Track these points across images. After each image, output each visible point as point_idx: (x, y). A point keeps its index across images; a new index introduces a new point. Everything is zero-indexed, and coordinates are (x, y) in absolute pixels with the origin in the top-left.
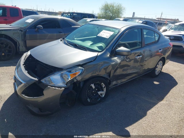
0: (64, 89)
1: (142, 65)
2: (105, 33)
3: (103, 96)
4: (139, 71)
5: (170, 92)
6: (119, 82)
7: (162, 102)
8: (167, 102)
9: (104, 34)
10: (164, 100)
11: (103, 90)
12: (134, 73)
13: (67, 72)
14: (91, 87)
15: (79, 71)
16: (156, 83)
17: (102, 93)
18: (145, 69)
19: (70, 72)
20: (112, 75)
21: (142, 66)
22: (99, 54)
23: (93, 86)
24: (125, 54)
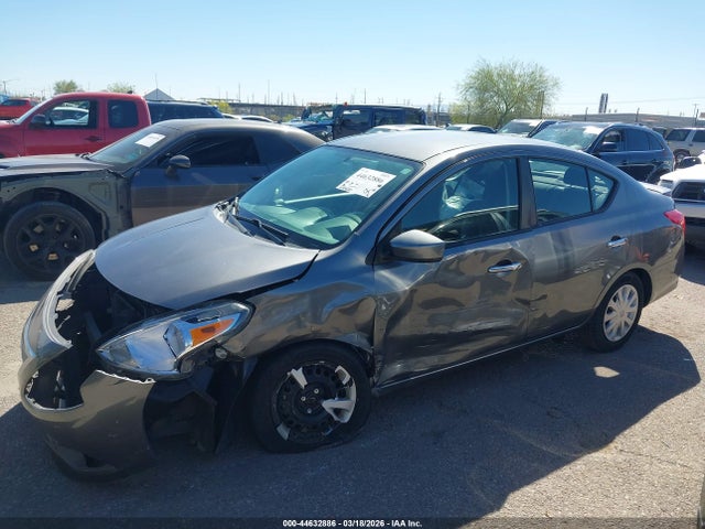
0: (153, 381)
1: (528, 298)
2: (363, 177)
3: (347, 418)
4: (517, 325)
5: (653, 414)
6: (423, 365)
7: (597, 456)
8: (620, 458)
9: (361, 181)
10: (612, 445)
11: (343, 395)
12: (490, 330)
13: (184, 322)
14: (293, 380)
15: (225, 318)
16: (603, 372)
17: (342, 406)
18: (545, 315)
19: (193, 320)
20: (382, 336)
21: (526, 303)
22: (323, 254)
23: (299, 376)
24: (428, 254)
